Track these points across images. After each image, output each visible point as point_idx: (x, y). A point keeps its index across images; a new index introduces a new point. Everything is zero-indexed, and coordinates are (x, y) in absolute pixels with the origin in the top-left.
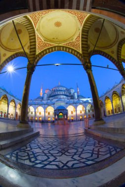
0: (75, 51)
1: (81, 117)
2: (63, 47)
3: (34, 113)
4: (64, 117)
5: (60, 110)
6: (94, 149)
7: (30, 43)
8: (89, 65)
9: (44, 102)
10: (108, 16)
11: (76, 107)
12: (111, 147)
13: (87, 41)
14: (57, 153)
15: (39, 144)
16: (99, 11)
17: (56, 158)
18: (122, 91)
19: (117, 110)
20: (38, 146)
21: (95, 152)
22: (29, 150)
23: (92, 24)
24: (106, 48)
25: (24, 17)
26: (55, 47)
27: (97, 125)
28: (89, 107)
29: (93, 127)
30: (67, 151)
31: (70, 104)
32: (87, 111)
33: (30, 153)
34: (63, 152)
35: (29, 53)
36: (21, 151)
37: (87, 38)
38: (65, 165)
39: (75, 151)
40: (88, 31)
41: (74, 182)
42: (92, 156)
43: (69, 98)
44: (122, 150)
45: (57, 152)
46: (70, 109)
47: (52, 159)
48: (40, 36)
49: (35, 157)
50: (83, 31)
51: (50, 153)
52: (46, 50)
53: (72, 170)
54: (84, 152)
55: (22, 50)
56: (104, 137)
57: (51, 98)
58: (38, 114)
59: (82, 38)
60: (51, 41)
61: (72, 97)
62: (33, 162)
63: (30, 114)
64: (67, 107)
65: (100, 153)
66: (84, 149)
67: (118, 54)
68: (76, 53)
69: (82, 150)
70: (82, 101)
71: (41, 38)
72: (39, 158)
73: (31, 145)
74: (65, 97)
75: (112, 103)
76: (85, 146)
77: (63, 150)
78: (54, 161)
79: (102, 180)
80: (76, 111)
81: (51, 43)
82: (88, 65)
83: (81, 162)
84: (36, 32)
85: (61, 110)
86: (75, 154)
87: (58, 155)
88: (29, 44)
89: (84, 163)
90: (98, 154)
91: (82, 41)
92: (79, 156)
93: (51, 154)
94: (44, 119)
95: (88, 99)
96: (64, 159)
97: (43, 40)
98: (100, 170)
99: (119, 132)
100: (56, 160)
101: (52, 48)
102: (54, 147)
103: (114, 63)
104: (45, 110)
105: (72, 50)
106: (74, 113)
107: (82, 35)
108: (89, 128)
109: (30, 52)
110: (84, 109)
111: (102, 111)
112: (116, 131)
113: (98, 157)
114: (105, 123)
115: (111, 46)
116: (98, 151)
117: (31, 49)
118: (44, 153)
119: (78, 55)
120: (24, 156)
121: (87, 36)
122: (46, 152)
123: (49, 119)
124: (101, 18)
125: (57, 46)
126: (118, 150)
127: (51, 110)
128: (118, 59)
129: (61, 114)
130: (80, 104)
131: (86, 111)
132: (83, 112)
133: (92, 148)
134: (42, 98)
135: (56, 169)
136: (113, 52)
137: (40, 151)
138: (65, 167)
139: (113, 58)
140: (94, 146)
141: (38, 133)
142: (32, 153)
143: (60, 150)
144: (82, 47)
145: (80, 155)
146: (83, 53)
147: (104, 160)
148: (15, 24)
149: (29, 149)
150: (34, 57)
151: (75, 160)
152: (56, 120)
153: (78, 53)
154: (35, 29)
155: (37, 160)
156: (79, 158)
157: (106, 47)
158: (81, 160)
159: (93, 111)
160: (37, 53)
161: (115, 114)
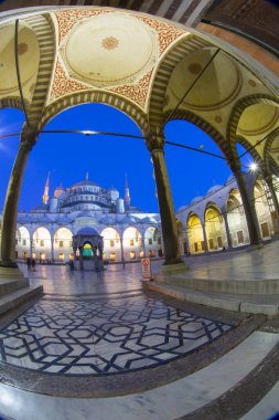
0: (134, 106)
1: (132, 255)
2: (108, 95)
3: (28, 242)
4: (95, 252)
5: (86, 236)
6: (168, 326)
7: (39, 77)
8: (159, 139)
9: (52, 217)
10: (233, 43)
11: (121, 232)
12: (207, 322)
13: (165, 89)
14: (88, 337)
15: (45, 317)
16: (215, 29)
17: (88, 350)
18: (229, 203)
19: (216, 244)
20: (44, 321)
21: (172, 334)
22: (24, 333)
23: (186, 55)
24: (205, 108)
25: (44, 15)
26: (90, 93)
27: (170, 273)
28: (150, 233)
29: (161, 278)
30: (108, 332)
31: (108, 225)
32: (146, 241)
33: (29, 339)
34: (100, 333)
35: (30, 101)
36: (9, 336)
37: (166, 83)
38: (111, 363)
39: (127, 331)
40: (174, 67)
41: (142, 403)
42: (167, 341)
43: (107, 210)
44: (234, 328)
45: (86, 334)
46: (108, 235)
47: (78, 350)
48: (63, 65)
49: (41, 348)
50: (162, 65)
51: (71, 337)
52: (68, 98)
53: (130, 375)
54: (146, 333)
55: (17, 94)
56: (188, 299)
57: (66, 210)
58: (37, 245)
59: (156, 79)
60: (83, 78)
61: (114, 209)
62: (39, 361)
63: (20, 244)
64: (101, 230)
65: (185, 335)
66: (145, 327)
67: (229, 125)
68: (133, 112)
69: (141, 328)
70: (136, 218)
71: (64, 70)
72: (50, 349)
73: (28, 319)
74: (97, 207)
75: (204, 226)
76: (148, 320)
77: (100, 328)
78: (83, 355)
79: (205, 393)
80: (121, 240)
81: (83, 83)
82: (155, 141)
83: (144, 356)
84: (58, 53)
85: (89, 236)
86: (128, 337)
87: (90, 340)
88: (34, 81)
89: (151, 357)
90: (181, 338)
91: (154, 86)
92: (138, 343)
93: (75, 339)
94: (50, 258)
95: (150, 215)
96: (106, 349)
97: (67, 75)
98: (192, 372)
99: (223, 289)
100: (88, 354)
101: (82, 94)
102: (78, 322)
103: (217, 141)
104: (52, 237)
105: (128, 103)
106: (117, 246)
107: (158, 73)
108: (152, 280)
109: (34, 99)
110: (140, 236)
111: (181, 243)
112: (216, 288)
113: (181, 344)
114: (188, 269)
115: (218, 105)
116: (180, 331)
117: (36, 91)
118: (58, 337)
119: (138, 117)
120: (17, 348)
121: (169, 77)
122: (63, 334)
123: (62, 257)
124: (213, 45)
125: (96, 92)
126: (225, 328)
127: (65, 235)
128: (228, 135)
129: (88, 246)
130: (131, 224)
131: (143, 241)
132: (137, 244)
133: (163, 323)
134: (48, 208)
135: (94, 375)
136: (218, 119)
137: (50, 333)
138: (112, 370)
139: (217, 133)
140: (169, 319)
141: (41, 289)
142: (32, 339)
143: (93, 329)
144: (151, 100)
145: (140, 339)
146: (150, 113)
147: (197, 350)
148: (19, 29)
149: (24, 328)
150: (40, 112)
151: (131, 351)
152: (77, 258)
153: (139, 111)
154: (58, 48)
155: (46, 355)
156: (140, 348)
157: (206, 106)
158: (145, 352)
159: (159, 243)
160: (48, 103)
161: (210, 250)
